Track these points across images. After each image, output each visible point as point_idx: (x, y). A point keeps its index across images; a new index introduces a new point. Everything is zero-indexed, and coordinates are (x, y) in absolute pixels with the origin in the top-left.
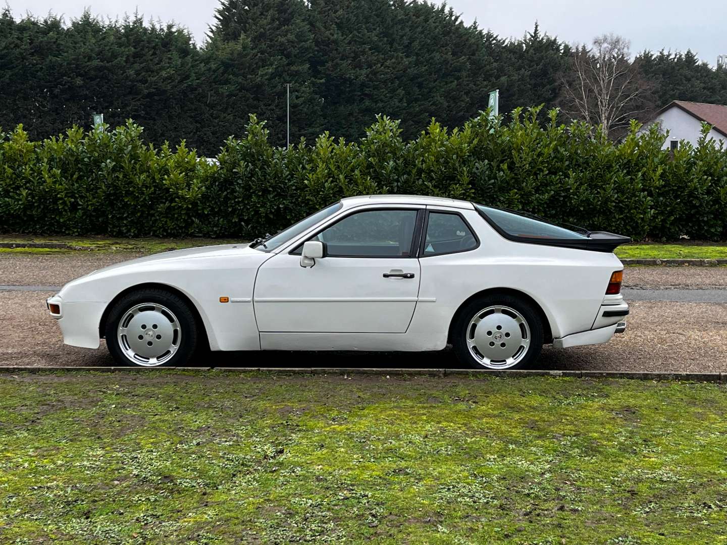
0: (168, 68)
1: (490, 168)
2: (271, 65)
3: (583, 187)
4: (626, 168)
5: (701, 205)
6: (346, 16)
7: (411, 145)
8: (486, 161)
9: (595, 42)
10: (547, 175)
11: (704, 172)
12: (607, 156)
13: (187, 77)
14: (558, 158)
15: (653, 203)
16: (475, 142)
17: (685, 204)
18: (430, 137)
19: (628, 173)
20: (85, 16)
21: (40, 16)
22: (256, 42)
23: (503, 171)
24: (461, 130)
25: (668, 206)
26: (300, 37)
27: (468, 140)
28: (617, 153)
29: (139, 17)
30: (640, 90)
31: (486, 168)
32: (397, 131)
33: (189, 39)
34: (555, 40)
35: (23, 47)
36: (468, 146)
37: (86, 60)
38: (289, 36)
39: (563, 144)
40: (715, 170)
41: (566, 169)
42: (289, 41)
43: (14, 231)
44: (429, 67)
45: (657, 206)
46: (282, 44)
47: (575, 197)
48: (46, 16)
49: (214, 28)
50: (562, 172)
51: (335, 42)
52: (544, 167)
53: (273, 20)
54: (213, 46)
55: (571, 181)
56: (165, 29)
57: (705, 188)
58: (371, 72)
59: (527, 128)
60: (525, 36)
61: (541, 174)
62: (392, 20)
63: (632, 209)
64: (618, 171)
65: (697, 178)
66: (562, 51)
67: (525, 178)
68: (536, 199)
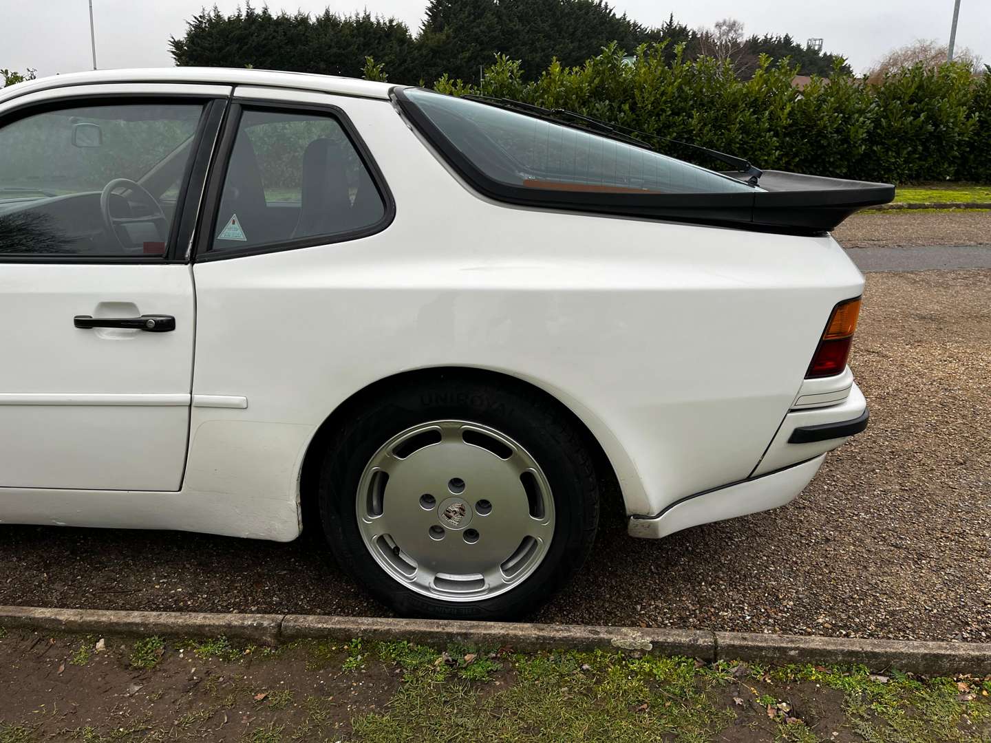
0: (390, 54)
1: (611, 109)
2: (469, 50)
3: (707, 128)
4: (753, 107)
5: (829, 144)
6: (525, 10)
7: (532, 86)
8: (607, 102)
9: (717, 26)
10: (669, 116)
11: (834, 109)
12: (734, 94)
13: (405, 61)
14: (682, 98)
15: (778, 144)
16: (596, 81)
17: (812, 145)
18: (550, 78)
19: (754, 113)
20: (326, 13)
21: (292, 13)
22: (457, 33)
23: (624, 112)
24: (583, 68)
25: (793, 146)
26: (490, 28)
27: (589, 79)
28: (745, 90)
29: (367, 14)
30: (749, 64)
31: (606, 109)
32: (517, 72)
33: (406, 31)
34: (686, 27)
35: (279, 38)
36: (588, 86)
37: (327, 48)
38: (481, 27)
39: (689, 83)
40: (847, 106)
41: (689, 110)
42: (481, 31)
44: (589, 51)
45: (782, 147)
46: (476, 33)
47: (698, 139)
48: (296, 13)
49: (426, 23)
50: (686, 112)
51: (517, 31)
52: (667, 107)
53: (469, 15)
54: (425, 36)
55: (694, 122)
56: (388, 23)
57: (835, 126)
58: (544, 55)
59: (650, 66)
60: (663, 25)
61: (664, 114)
62: (561, 13)
63: (756, 150)
64: (744, 110)
65: (827, 115)
66: (690, 37)
67: (647, 120)
68: (658, 142)
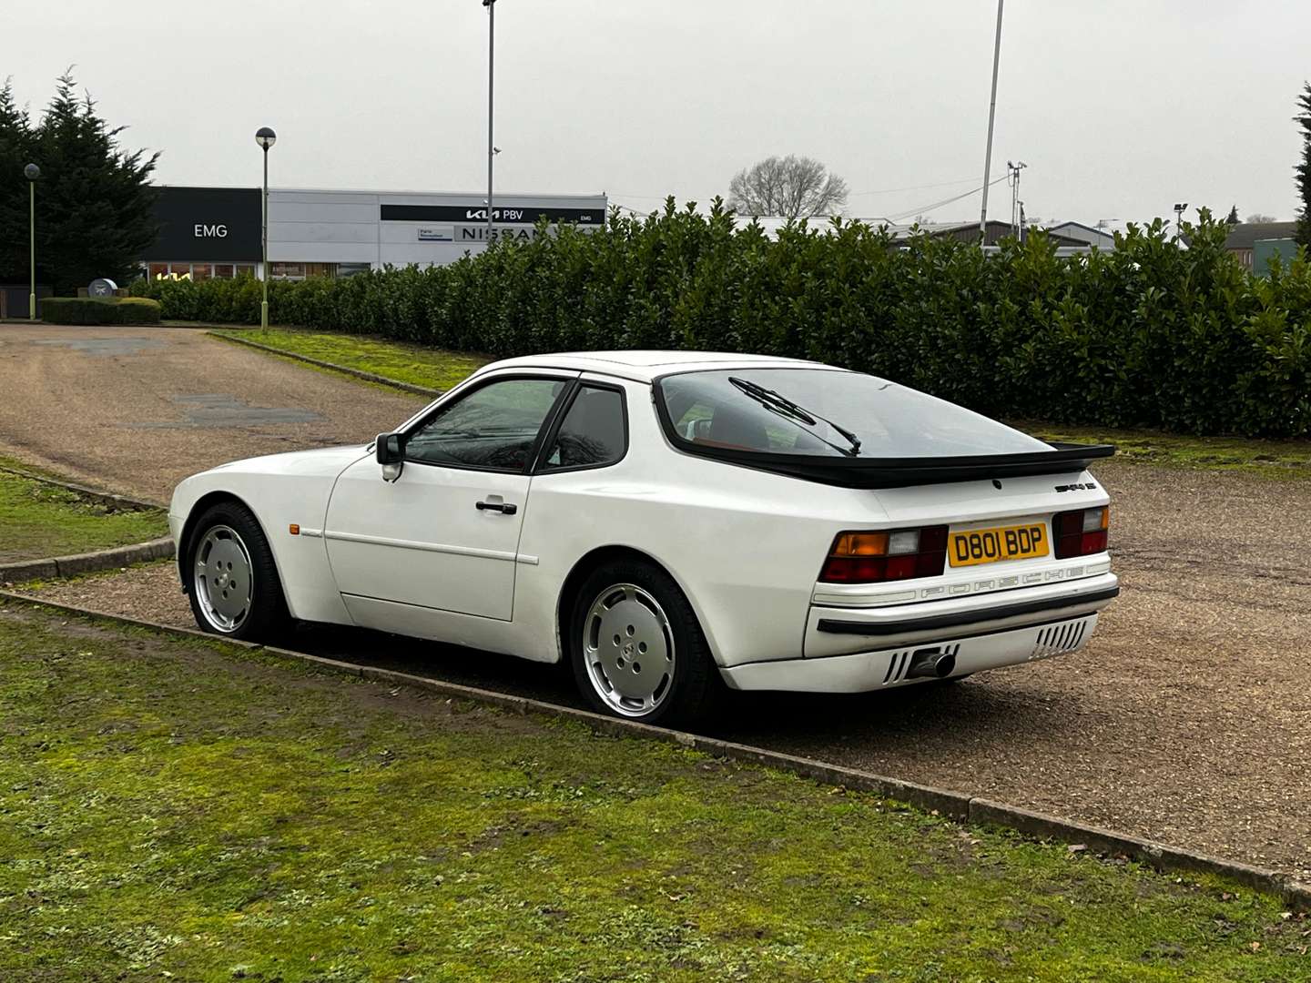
43: (1029, 415)
